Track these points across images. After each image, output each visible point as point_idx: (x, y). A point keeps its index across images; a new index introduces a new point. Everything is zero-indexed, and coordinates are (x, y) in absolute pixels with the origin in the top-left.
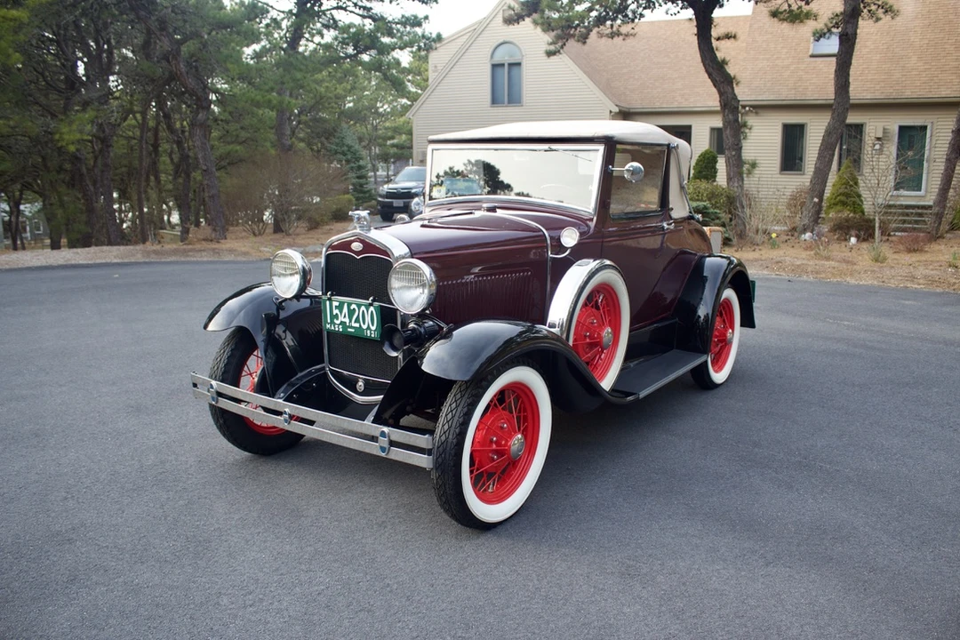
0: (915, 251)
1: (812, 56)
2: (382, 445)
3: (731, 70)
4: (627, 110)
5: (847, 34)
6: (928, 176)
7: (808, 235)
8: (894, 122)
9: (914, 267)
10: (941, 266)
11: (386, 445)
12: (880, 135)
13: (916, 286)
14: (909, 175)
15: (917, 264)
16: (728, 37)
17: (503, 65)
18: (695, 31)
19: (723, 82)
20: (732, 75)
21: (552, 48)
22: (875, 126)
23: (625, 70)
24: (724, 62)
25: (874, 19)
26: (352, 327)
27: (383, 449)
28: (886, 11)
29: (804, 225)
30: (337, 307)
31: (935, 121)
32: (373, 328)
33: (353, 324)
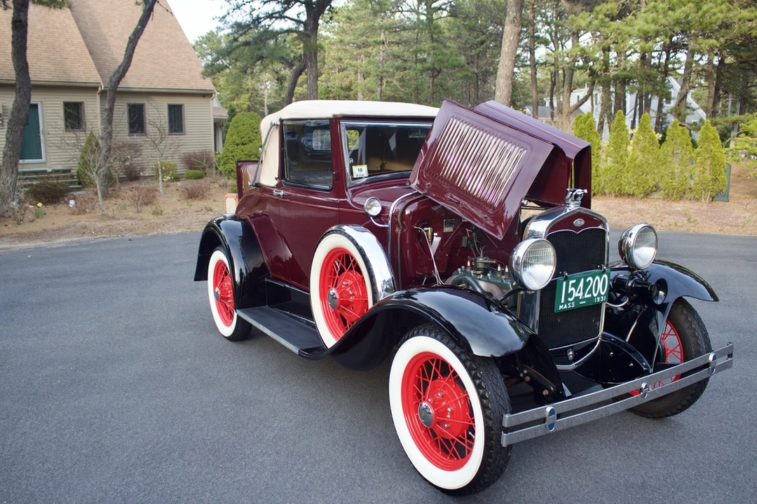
6: (45, 147)
26: (584, 299)
30: (573, 285)
31: (43, 100)
32: (603, 293)
33: (586, 296)
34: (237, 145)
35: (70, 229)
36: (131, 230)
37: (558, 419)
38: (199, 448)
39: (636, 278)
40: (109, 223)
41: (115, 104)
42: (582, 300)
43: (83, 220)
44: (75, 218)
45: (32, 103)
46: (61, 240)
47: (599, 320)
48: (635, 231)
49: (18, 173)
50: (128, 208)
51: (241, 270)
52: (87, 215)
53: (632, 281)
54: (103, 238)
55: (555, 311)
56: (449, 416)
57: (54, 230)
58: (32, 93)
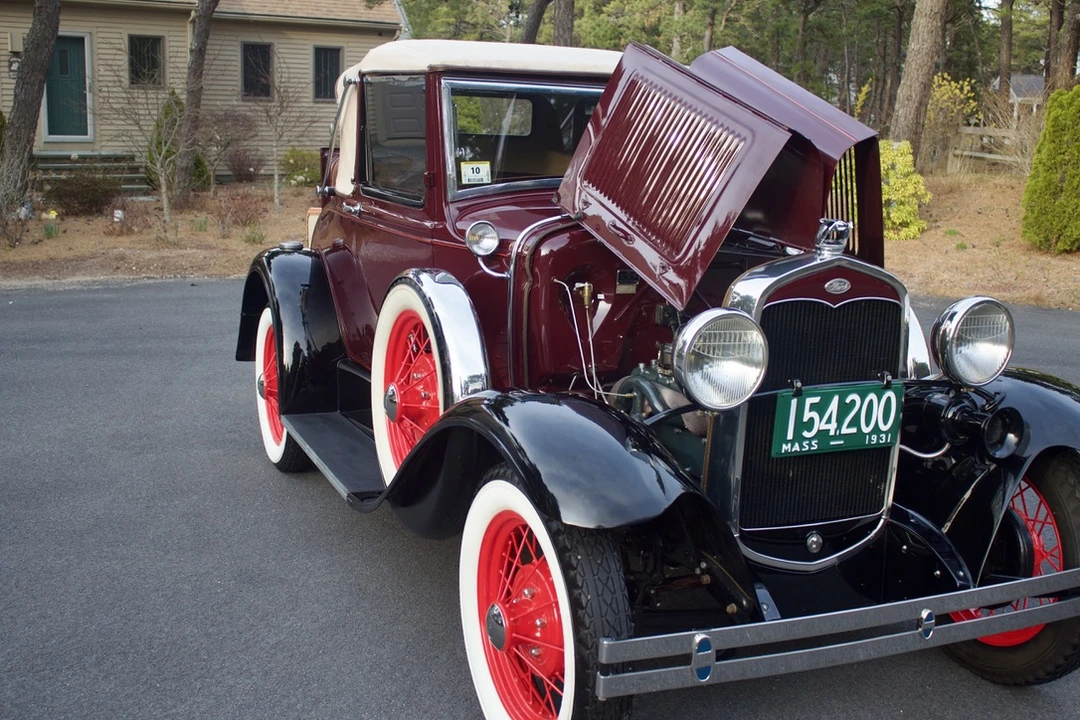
26: (841, 437)
30: (813, 407)
31: (94, 31)
32: (883, 428)
33: (845, 430)
35: (95, 261)
36: (200, 268)
37: (717, 660)
38: (137, 652)
39: (967, 403)
40: (166, 253)
41: (209, 42)
42: (835, 437)
43: (123, 245)
44: (110, 241)
45: (60, 33)
46: (75, 279)
47: (883, 478)
48: (961, 309)
49: (32, 158)
50: (209, 228)
51: (297, 345)
52: (134, 238)
53: (954, 409)
54: (148, 278)
55: (773, 454)
56: (538, 635)
57: (66, 260)
58: (61, 17)
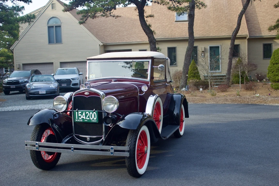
0: (224, 91)
1: (176, 21)
2: (111, 152)
3: (152, 29)
4: (105, 44)
5: (191, 15)
6: (221, 65)
7: (184, 89)
8: (208, 45)
9: (226, 96)
10: (234, 95)
11: (113, 151)
12: (203, 50)
13: (228, 103)
14: (215, 65)
15: (226, 95)
16: (151, 16)
17: (53, 27)
18: (138, 14)
19: (150, 33)
20: (153, 30)
21: (82, 21)
22: (201, 47)
23: (103, 28)
24: (150, 26)
25: (199, 8)
26: (86, 120)
27: (112, 153)
28: (203, 6)
29: (182, 85)
30: (80, 114)
31: (222, 44)
32: (95, 119)
34: (274, 64)
55: (75, 121)
